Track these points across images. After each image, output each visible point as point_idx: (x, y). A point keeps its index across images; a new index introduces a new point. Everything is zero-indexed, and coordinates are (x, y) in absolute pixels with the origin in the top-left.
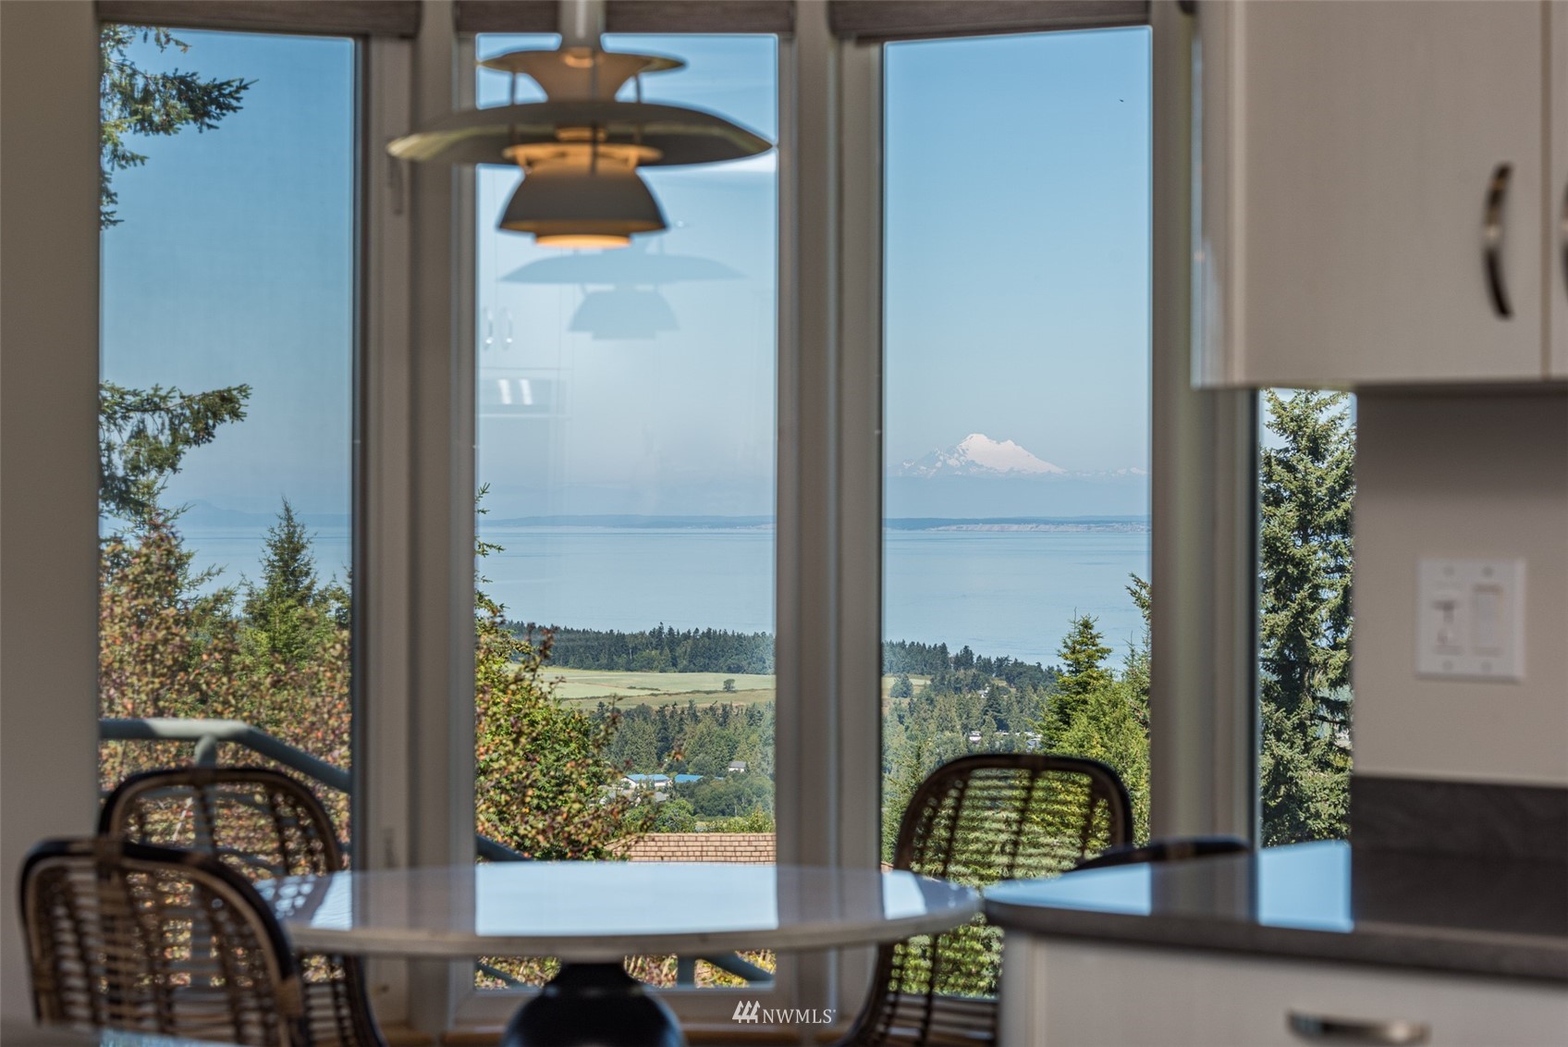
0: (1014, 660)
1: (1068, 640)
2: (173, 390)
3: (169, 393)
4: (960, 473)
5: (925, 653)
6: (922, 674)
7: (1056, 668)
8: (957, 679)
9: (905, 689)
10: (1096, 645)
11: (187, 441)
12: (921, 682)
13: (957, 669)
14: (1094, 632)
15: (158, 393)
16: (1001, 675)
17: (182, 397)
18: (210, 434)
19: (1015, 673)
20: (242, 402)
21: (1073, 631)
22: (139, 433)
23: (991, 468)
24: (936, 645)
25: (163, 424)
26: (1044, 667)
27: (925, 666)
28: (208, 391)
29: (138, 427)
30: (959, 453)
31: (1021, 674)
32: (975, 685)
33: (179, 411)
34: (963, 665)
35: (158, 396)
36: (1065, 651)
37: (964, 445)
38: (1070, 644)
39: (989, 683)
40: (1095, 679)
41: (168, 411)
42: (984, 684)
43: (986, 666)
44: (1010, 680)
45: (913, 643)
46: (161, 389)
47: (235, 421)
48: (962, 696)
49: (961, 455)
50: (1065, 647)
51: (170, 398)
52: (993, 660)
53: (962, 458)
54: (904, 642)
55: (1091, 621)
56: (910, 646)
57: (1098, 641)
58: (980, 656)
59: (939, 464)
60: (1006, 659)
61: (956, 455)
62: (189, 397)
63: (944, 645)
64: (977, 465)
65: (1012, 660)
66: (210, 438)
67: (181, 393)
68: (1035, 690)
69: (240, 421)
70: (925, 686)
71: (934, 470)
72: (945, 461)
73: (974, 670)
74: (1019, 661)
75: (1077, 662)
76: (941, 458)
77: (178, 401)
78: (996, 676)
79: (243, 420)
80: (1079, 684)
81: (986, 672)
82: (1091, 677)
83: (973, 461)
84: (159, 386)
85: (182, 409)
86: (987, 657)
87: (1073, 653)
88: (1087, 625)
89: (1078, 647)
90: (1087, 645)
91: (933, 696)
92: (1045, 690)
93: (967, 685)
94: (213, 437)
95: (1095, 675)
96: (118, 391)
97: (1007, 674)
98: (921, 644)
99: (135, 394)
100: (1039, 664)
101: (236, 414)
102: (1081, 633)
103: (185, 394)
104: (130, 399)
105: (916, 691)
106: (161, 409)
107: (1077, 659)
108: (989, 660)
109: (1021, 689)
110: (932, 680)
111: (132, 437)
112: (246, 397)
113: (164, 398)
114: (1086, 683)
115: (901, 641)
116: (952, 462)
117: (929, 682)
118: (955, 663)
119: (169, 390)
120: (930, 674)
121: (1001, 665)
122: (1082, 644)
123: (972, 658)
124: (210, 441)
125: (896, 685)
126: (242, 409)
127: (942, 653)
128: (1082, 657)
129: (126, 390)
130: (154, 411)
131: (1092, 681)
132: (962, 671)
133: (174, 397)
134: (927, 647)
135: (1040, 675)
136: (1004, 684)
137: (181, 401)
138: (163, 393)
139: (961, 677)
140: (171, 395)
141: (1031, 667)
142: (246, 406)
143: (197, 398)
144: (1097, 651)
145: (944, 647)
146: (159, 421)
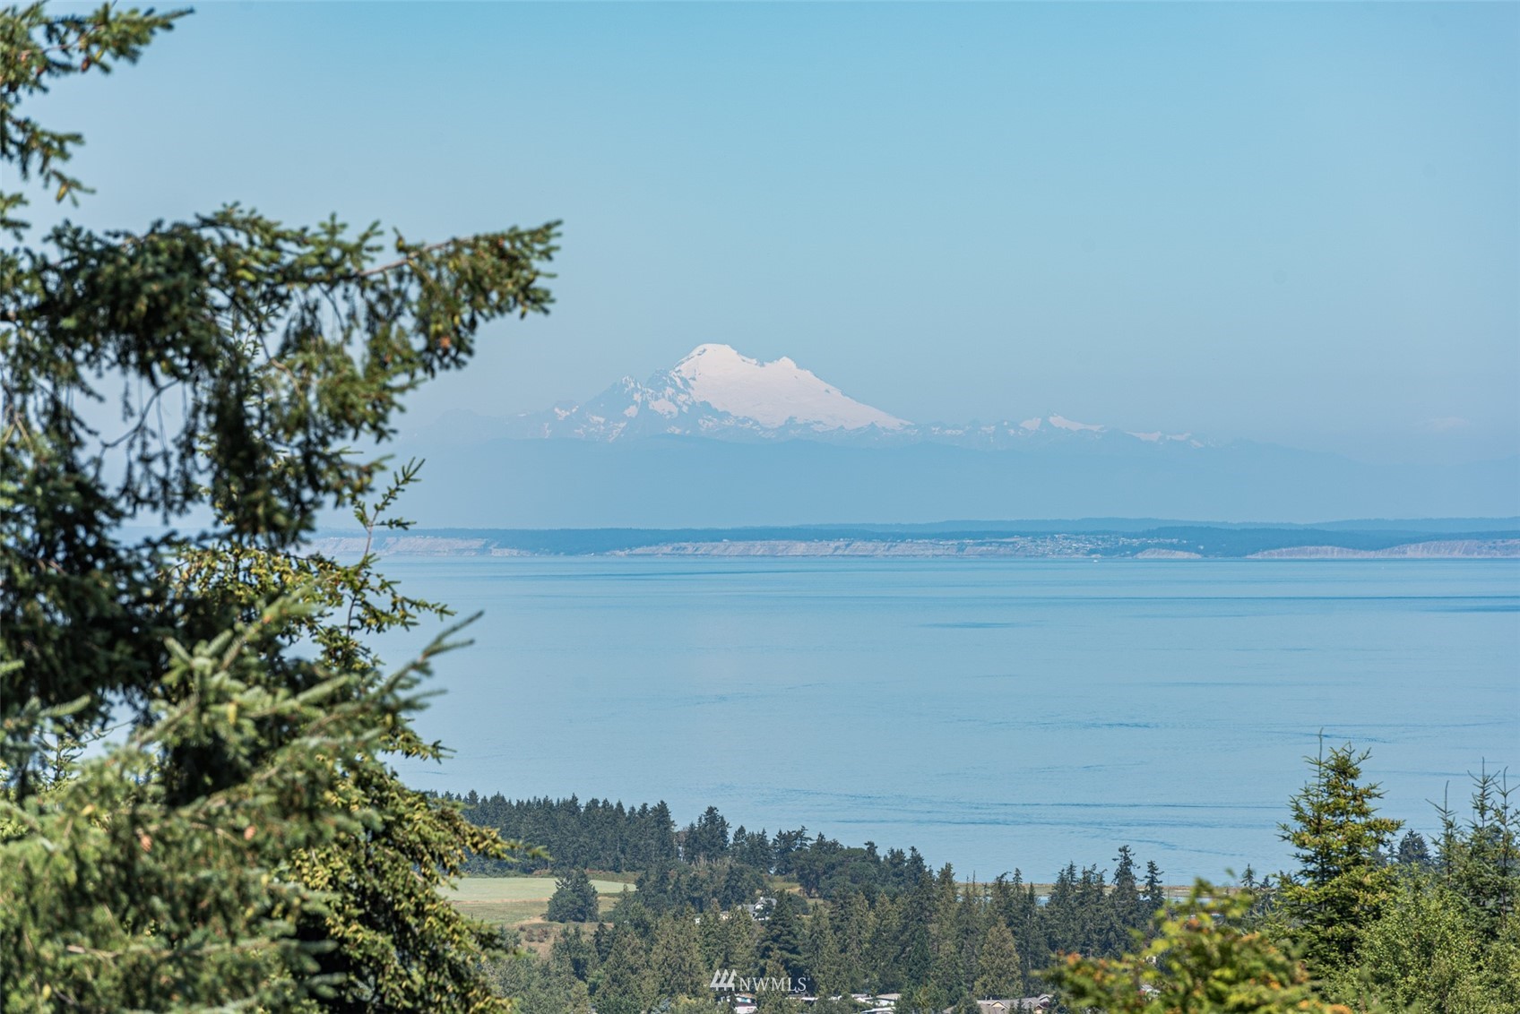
0: (815, 837)
1: (1303, 804)
2: (373, 229)
3: (365, 237)
4: (678, 431)
5: (622, 823)
6: (616, 869)
7: (908, 855)
8: (695, 879)
9: (580, 902)
10: (1365, 814)
11: (409, 362)
12: (617, 887)
13: (691, 858)
14: (1360, 784)
15: (339, 237)
16: (789, 871)
17: (402, 249)
18: (461, 346)
19: (820, 866)
20: (537, 264)
21: (1316, 781)
22: (303, 337)
23: (746, 420)
24: (645, 805)
25: (352, 316)
26: (882, 852)
27: (623, 852)
28: (466, 235)
29: (303, 321)
30: (674, 386)
31: (833, 867)
32: (733, 894)
33: (393, 284)
34: (705, 848)
35: (340, 245)
36: (1297, 826)
37: (686, 368)
38: (1309, 813)
39: (764, 888)
40: (1367, 889)
41: (362, 280)
42: (752, 891)
43: (755, 850)
44: (808, 882)
45: (595, 802)
46: (344, 226)
47: (530, 313)
48: (711, 917)
49: (679, 391)
50: (1297, 818)
51: (370, 249)
52: (771, 837)
53: (682, 397)
54: (575, 799)
55: (1354, 758)
56: (588, 808)
57: (1370, 804)
58: (742, 830)
59: (632, 411)
60: (799, 835)
61: (670, 391)
62: (416, 248)
63: (663, 807)
64: (715, 412)
65: (812, 835)
66: (462, 356)
67: (400, 239)
68: (872, 903)
69: (541, 315)
70: (624, 895)
71: (622, 425)
72: (645, 403)
73: (728, 860)
74: (828, 839)
75: (1325, 853)
76: (637, 397)
77: (390, 257)
78: (778, 872)
79: (546, 312)
80: (1330, 901)
81: (755, 864)
82: (1359, 885)
83: (706, 405)
84: (338, 221)
85: (400, 277)
86: (757, 830)
87: (1317, 832)
88: (1344, 770)
89: (1326, 818)
90: (1345, 812)
91: (649, 918)
92: (893, 901)
93: (715, 894)
94: (470, 352)
95: (1367, 881)
96: (266, 229)
97: (803, 868)
98: (614, 803)
99: (300, 239)
100: (871, 845)
101: (533, 298)
102: (1332, 789)
103: (410, 241)
104: (291, 253)
105: (605, 907)
106: (347, 277)
107: (1328, 846)
108: (762, 837)
109: (842, 903)
110: (640, 883)
111: (285, 347)
112: (547, 254)
113: (353, 251)
114: (1347, 897)
115: (570, 798)
116: (661, 406)
117: (632, 888)
118: (687, 845)
119: (364, 229)
120: (633, 868)
121: (788, 849)
122: (1334, 810)
123: (724, 834)
124: (459, 364)
125: (560, 894)
126: (539, 283)
127: (659, 822)
128: (1337, 841)
129: (282, 228)
130: (333, 284)
131: (1361, 893)
132: (703, 862)
133: (379, 249)
134: (627, 810)
135: (874, 870)
136: (796, 889)
137: (399, 258)
138: (349, 237)
139: (703, 875)
140: (371, 242)
141: (852, 853)
142: (546, 273)
143: (436, 253)
144: (1370, 827)
145: (662, 811)
146: (344, 308)
